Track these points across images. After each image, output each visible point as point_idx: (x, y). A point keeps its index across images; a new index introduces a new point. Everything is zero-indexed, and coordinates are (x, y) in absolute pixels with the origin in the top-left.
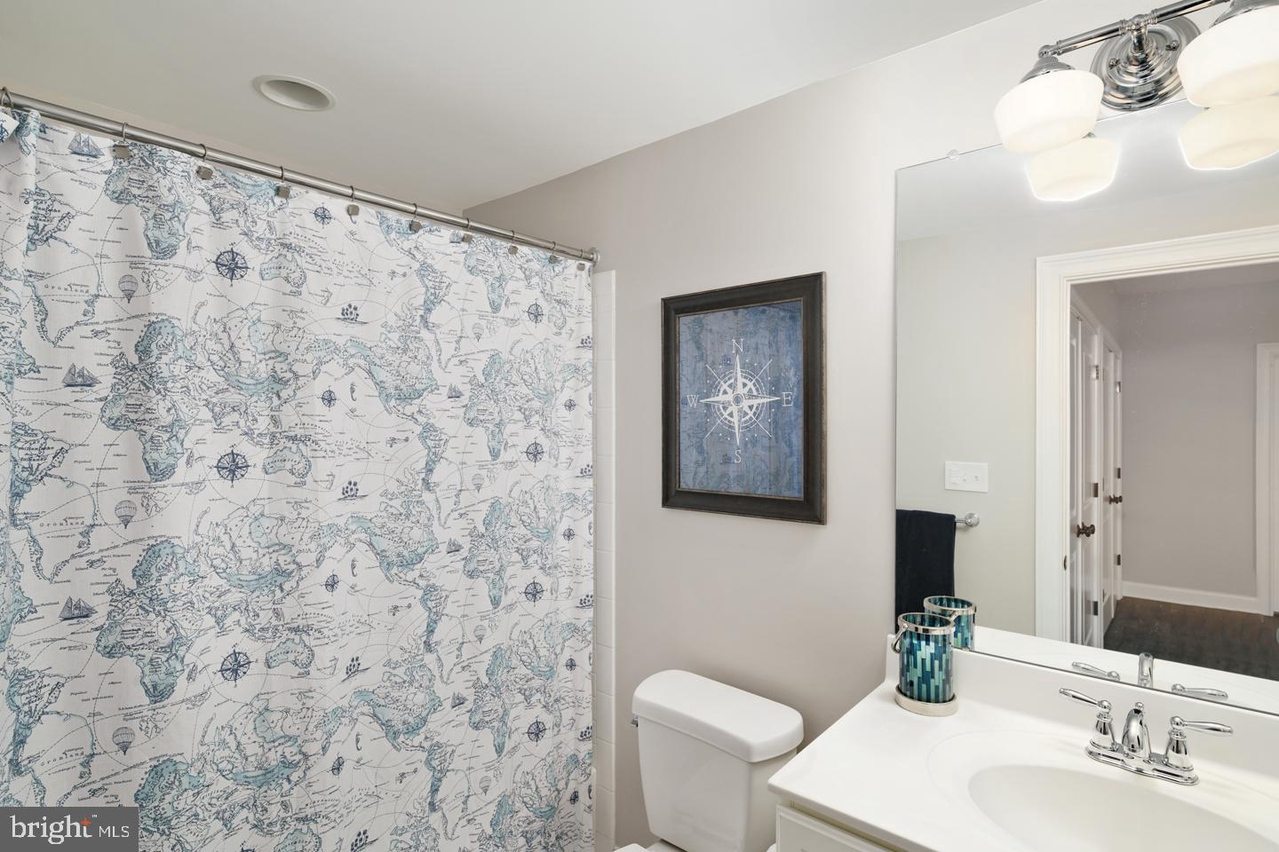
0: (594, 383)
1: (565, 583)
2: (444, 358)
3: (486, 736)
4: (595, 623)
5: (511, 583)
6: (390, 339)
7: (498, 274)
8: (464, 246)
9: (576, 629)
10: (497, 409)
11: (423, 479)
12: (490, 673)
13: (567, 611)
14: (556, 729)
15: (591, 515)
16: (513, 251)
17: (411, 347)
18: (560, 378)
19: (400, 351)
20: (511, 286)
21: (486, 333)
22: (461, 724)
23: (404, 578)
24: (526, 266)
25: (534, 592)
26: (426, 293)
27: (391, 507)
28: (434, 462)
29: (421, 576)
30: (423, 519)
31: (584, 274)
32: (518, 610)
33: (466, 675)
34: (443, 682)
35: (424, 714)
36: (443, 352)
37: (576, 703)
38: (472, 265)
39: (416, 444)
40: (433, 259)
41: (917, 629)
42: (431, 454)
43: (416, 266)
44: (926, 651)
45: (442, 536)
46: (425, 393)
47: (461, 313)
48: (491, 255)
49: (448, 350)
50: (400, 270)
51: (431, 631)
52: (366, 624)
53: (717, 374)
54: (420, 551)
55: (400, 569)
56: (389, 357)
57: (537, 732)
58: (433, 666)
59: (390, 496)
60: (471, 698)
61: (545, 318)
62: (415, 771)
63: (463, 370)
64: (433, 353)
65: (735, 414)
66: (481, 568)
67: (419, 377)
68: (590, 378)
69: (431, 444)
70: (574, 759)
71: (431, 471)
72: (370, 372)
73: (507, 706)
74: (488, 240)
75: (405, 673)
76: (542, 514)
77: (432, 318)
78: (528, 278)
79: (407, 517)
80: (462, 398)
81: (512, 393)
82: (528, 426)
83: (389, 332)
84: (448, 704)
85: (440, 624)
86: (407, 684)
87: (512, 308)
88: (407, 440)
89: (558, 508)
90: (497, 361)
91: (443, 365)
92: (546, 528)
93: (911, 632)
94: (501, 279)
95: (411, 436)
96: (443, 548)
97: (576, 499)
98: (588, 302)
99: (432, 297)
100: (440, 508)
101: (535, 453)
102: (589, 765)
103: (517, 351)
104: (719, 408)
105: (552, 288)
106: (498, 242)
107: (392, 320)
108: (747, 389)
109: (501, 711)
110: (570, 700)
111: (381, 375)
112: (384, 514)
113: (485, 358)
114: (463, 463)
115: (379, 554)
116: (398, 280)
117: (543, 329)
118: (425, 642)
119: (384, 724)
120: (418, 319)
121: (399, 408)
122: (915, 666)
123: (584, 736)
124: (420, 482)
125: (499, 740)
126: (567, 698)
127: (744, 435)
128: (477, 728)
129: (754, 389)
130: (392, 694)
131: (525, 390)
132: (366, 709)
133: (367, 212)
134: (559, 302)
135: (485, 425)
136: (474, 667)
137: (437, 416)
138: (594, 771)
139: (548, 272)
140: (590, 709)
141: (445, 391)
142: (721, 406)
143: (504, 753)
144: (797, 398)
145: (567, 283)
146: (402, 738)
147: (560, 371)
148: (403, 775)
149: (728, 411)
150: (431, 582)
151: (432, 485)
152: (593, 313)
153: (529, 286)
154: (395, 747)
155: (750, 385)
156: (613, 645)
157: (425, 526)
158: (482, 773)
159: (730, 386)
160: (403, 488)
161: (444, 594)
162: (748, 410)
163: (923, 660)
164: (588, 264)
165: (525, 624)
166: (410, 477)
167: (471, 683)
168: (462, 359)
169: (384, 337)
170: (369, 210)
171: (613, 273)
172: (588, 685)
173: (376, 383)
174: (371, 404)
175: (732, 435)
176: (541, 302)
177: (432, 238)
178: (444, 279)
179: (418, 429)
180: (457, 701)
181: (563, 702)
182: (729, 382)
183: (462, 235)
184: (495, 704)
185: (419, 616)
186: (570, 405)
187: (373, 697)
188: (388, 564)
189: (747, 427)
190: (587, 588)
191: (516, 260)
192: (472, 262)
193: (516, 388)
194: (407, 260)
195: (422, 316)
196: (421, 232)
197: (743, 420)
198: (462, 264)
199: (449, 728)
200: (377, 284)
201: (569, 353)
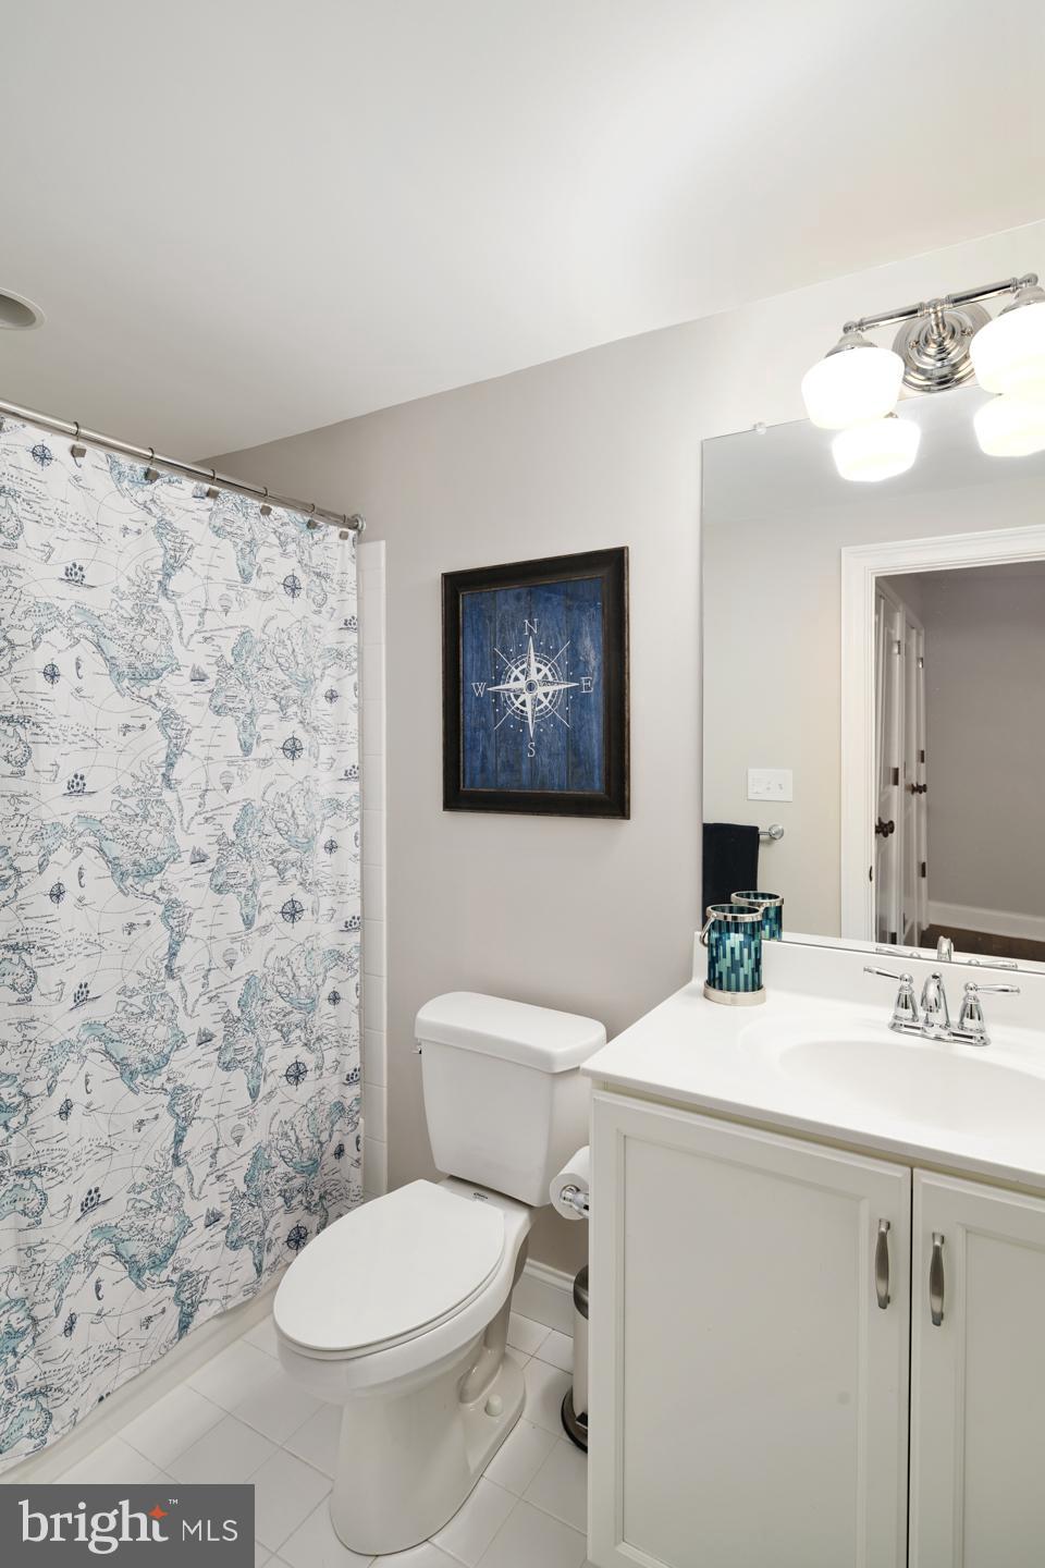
0: (360, 670)
1: (326, 903)
2: (186, 634)
3: (239, 1078)
4: (363, 948)
5: (265, 901)
6: (122, 608)
7: (248, 538)
8: (209, 502)
9: (340, 957)
10: (249, 696)
11: (163, 775)
12: (242, 1005)
13: (329, 936)
14: (318, 1072)
15: (358, 824)
16: (266, 511)
17: (147, 618)
18: (319, 664)
19: (134, 622)
20: (263, 553)
21: (235, 606)
22: (208, 1064)
23: (141, 890)
24: (280, 530)
25: (292, 912)
26: (165, 555)
27: (125, 806)
28: (175, 755)
29: (162, 888)
30: (164, 822)
31: (348, 543)
32: (274, 933)
33: (214, 1007)
34: (187, 1014)
35: (166, 1051)
36: (185, 626)
37: (341, 1043)
38: (218, 525)
39: (154, 733)
40: (173, 515)
41: (725, 917)
42: (172, 745)
43: (153, 522)
44: (735, 939)
45: (186, 843)
46: (165, 674)
47: (205, 581)
48: (240, 514)
49: (191, 625)
50: (134, 527)
51: (173, 954)
52: (96, 944)
53: (508, 658)
54: (161, 858)
55: (136, 880)
56: (121, 629)
57: (296, 1074)
58: (176, 995)
59: (123, 794)
60: (220, 1034)
61: (303, 593)
62: (156, 1117)
63: (208, 648)
64: (174, 626)
65: (528, 703)
66: (232, 882)
67: (158, 653)
68: (355, 664)
69: (172, 733)
70: (339, 1108)
71: (172, 765)
72: (98, 646)
73: (263, 1045)
74: (237, 497)
75: (144, 1003)
76: (302, 820)
77: (172, 585)
78: (283, 544)
79: (145, 819)
80: (207, 682)
81: (265, 679)
82: (284, 718)
83: (121, 599)
84: (193, 1041)
85: (183, 946)
86: (146, 1016)
87: (265, 579)
88: (143, 727)
89: (319, 817)
90: (249, 639)
91: (185, 641)
92: (306, 837)
93: (720, 921)
94: (251, 543)
95: (149, 724)
96: (187, 857)
97: (339, 806)
98: (352, 577)
99: (172, 561)
100: (182, 810)
101: (292, 749)
102: (357, 1112)
103: (271, 629)
104: (509, 697)
105: (310, 557)
106: (249, 501)
107: (124, 586)
108: (542, 674)
109: (255, 1049)
110: (333, 1039)
111: (112, 649)
112: (117, 814)
113: (234, 635)
114: (209, 758)
115: (110, 862)
116: (131, 537)
117: (301, 606)
118: (166, 967)
119: (118, 1063)
120: (156, 585)
121: (134, 689)
122: (725, 956)
123: (350, 1080)
124: (160, 778)
125: (254, 1083)
126: (329, 1037)
127: (538, 726)
128: (227, 1069)
129: (549, 674)
130: (128, 1027)
131: (281, 676)
132: (96, 1045)
133: (95, 455)
134: (318, 575)
135: (235, 714)
136: (223, 997)
137: (179, 702)
138: (361, 1121)
139: (306, 538)
140: (357, 1048)
141: (187, 673)
142: (512, 694)
143: (260, 1096)
144: (598, 683)
145: (329, 553)
146: (140, 1079)
147: (320, 657)
148: (141, 1122)
149: (520, 700)
150: (173, 897)
151: (173, 782)
152: (358, 590)
153: (284, 554)
154: (132, 1090)
155: (545, 670)
156: (385, 973)
157: (166, 829)
158: (235, 1121)
159: (522, 672)
160: (139, 785)
161: (188, 911)
162: (542, 698)
163: (733, 949)
164: (352, 533)
165: (282, 949)
166: (148, 772)
167: (220, 1017)
168: (207, 635)
169: (115, 604)
170: (99, 452)
171: (383, 543)
172: (355, 1021)
173: (106, 659)
174: (100, 685)
175: (524, 726)
176: (299, 573)
177: (172, 491)
178: (186, 540)
179: (157, 716)
180: (204, 1038)
181: (325, 1041)
182: (521, 668)
183: (207, 490)
184: (248, 1040)
185: (159, 936)
186: (332, 696)
187: (105, 1030)
188: (122, 874)
189: (542, 716)
190: (353, 908)
191: (270, 523)
192: (218, 522)
193: (270, 673)
194: (141, 515)
195: (160, 582)
196: (158, 482)
197: (537, 709)
198: (206, 523)
199: (194, 1068)
200: (107, 541)
201: (330, 636)
